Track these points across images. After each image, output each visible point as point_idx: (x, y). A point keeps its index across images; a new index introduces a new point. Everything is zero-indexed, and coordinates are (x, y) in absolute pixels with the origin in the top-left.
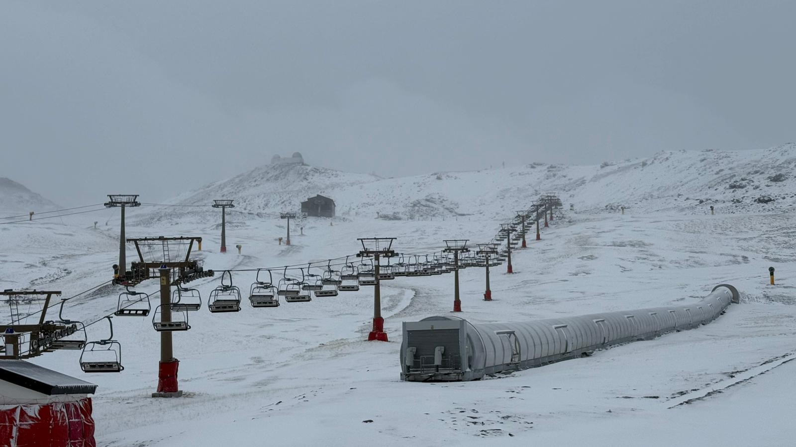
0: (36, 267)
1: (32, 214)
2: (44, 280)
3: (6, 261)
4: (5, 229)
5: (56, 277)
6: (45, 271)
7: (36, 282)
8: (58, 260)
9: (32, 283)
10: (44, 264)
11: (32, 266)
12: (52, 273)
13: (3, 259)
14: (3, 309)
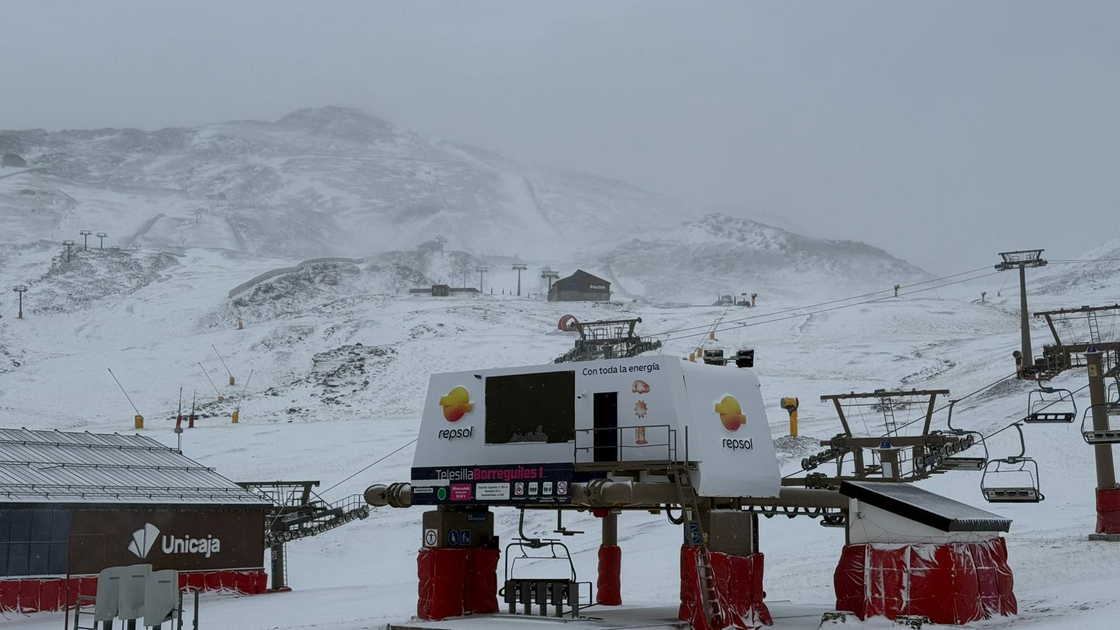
0: (908, 358)
1: (897, 288)
2: (920, 376)
3: (868, 354)
4: (863, 311)
5: (935, 372)
6: (919, 365)
7: (909, 380)
8: (936, 349)
9: (904, 381)
10: (918, 355)
11: (902, 358)
12: (929, 366)
13: (865, 350)
14: (870, 417)
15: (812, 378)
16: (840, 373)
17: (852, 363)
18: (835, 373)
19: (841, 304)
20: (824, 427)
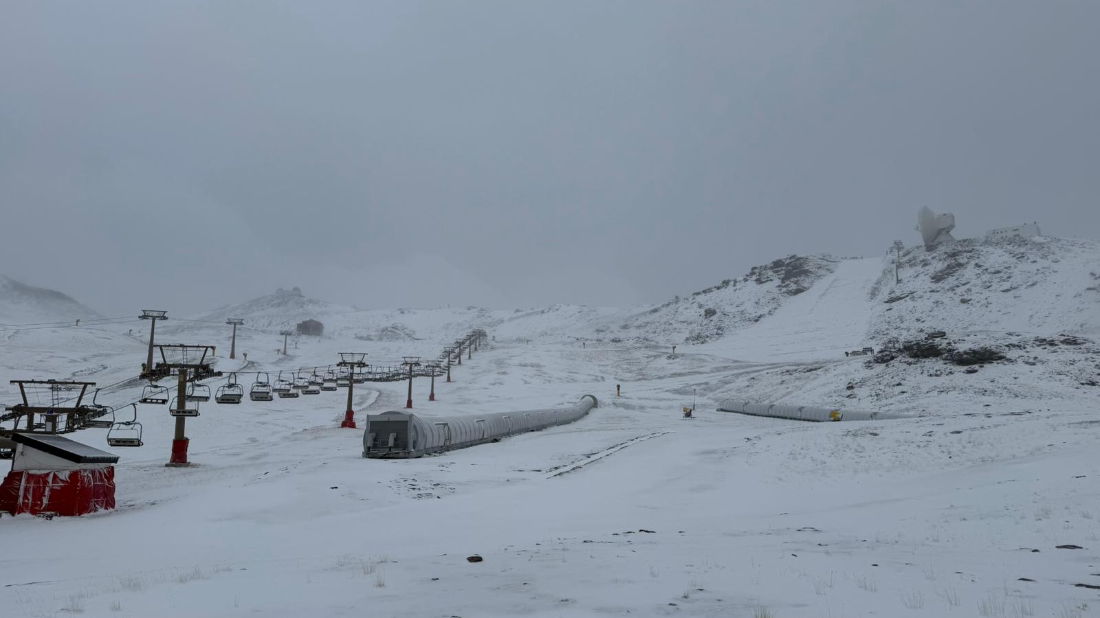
0: (79, 362)
1: (77, 321)
2: (84, 373)
3: (52, 357)
4: (54, 331)
5: (94, 370)
6: (84, 366)
7: (77, 374)
8: (97, 358)
9: (74, 374)
10: (85, 360)
11: (74, 361)
12: (91, 367)
13: (51, 355)
14: (47, 394)
15: (12, 368)
16: (32, 367)
17: (41, 361)
18: (28, 366)
19: (39, 326)
20: (13, 398)
